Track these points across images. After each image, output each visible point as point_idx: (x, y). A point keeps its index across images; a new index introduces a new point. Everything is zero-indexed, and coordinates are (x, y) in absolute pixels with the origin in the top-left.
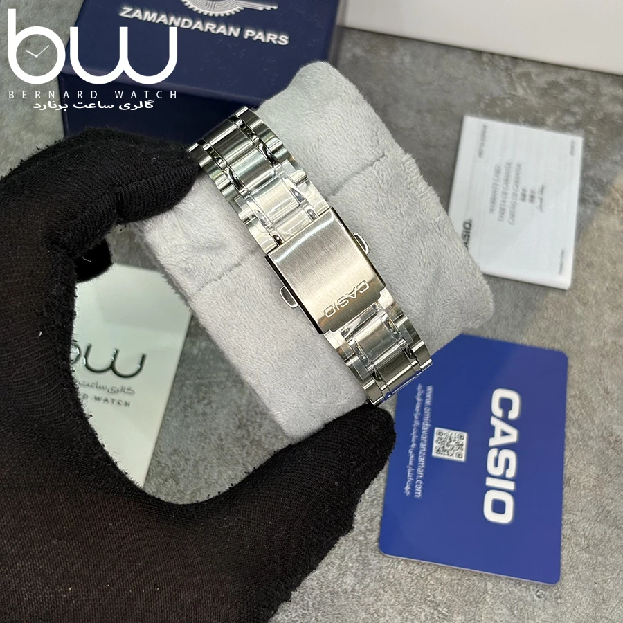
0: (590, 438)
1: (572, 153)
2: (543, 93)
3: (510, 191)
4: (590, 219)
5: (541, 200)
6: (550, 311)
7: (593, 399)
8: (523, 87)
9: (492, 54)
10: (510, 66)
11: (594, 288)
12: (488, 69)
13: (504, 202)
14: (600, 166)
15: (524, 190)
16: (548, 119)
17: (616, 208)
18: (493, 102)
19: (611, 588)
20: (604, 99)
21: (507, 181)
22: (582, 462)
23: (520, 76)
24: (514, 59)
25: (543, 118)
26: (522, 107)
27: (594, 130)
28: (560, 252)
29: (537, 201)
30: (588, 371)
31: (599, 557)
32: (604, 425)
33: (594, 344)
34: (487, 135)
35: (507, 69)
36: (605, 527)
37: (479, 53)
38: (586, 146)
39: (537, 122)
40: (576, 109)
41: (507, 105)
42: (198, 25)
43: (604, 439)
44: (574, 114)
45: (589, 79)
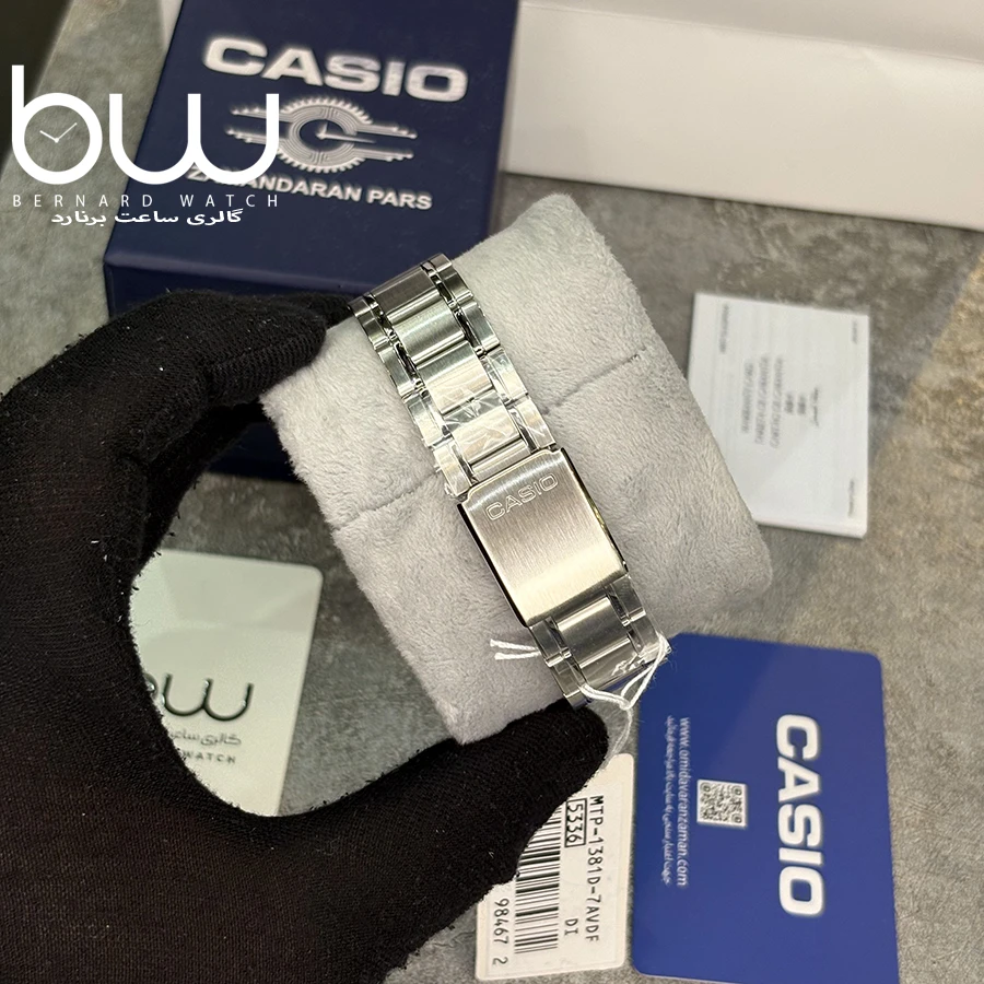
0: (912, 752)
1: (855, 339)
2: (808, 253)
3: (770, 400)
4: (888, 434)
5: (816, 410)
6: (840, 570)
7: (911, 695)
8: (777, 248)
9: (729, 202)
10: (756, 218)
11: (901, 533)
12: (724, 223)
13: (761, 415)
14: (897, 357)
15: (790, 397)
16: (815, 291)
17: (924, 417)
18: (735, 271)
19: (957, 967)
20: (895, 259)
21: (764, 384)
22: (902, 788)
23: (773, 231)
24: (762, 208)
25: (809, 291)
26: (777, 276)
27: (884, 304)
28: (847, 485)
29: (810, 413)
30: (902, 655)
31: (936, 925)
32: (930, 731)
33: (907, 614)
34: (731, 318)
35: (752, 222)
36: (942, 880)
37: (709, 201)
38: (875, 328)
39: (800, 297)
40: (855, 275)
41: (756, 275)
42: (301, 186)
43: (932, 753)
44: (853, 283)
45: (871, 230)
